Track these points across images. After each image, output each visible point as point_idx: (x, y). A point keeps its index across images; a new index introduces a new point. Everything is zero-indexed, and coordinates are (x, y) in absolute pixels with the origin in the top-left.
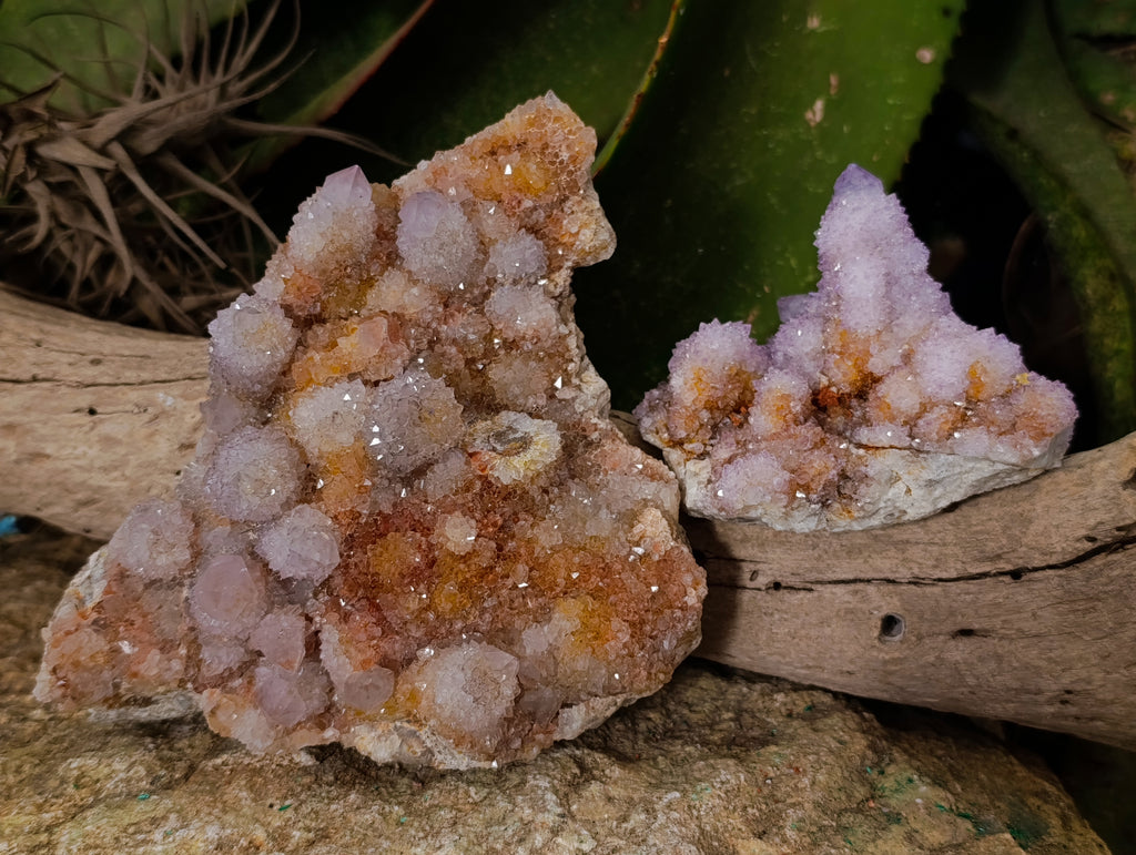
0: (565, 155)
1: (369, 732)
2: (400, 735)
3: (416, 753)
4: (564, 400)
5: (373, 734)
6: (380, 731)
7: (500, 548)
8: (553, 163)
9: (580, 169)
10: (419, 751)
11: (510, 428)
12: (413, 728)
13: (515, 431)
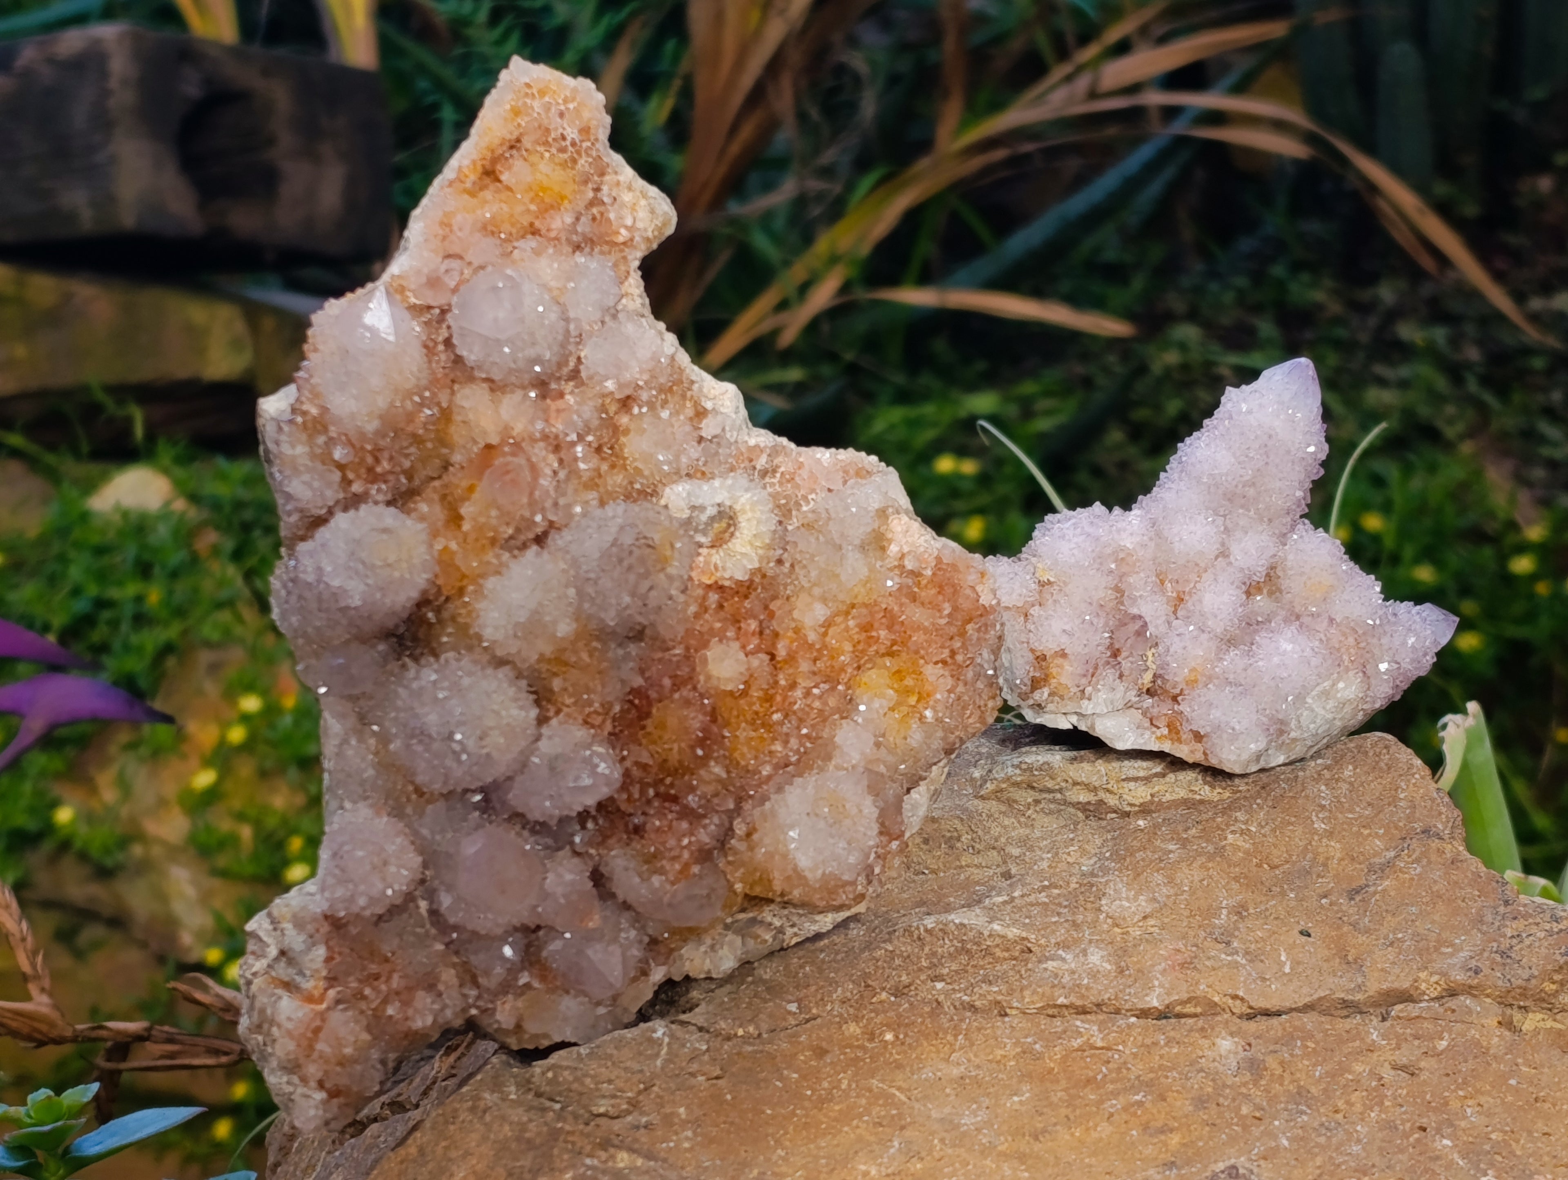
0: (572, 133)
1: (697, 949)
2: (737, 932)
3: (766, 941)
4: (715, 437)
5: (703, 949)
6: (709, 941)
7: (773, 657)
8: (563, 150)
9: (597, 140)
10: (768, 937)
11: (693, 508)
12: (751, 915)
13: (702, 508)
